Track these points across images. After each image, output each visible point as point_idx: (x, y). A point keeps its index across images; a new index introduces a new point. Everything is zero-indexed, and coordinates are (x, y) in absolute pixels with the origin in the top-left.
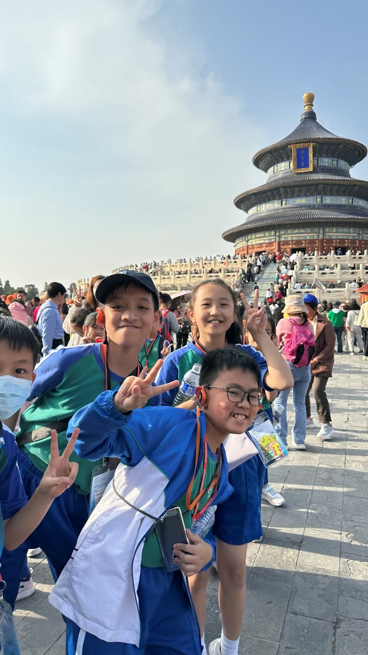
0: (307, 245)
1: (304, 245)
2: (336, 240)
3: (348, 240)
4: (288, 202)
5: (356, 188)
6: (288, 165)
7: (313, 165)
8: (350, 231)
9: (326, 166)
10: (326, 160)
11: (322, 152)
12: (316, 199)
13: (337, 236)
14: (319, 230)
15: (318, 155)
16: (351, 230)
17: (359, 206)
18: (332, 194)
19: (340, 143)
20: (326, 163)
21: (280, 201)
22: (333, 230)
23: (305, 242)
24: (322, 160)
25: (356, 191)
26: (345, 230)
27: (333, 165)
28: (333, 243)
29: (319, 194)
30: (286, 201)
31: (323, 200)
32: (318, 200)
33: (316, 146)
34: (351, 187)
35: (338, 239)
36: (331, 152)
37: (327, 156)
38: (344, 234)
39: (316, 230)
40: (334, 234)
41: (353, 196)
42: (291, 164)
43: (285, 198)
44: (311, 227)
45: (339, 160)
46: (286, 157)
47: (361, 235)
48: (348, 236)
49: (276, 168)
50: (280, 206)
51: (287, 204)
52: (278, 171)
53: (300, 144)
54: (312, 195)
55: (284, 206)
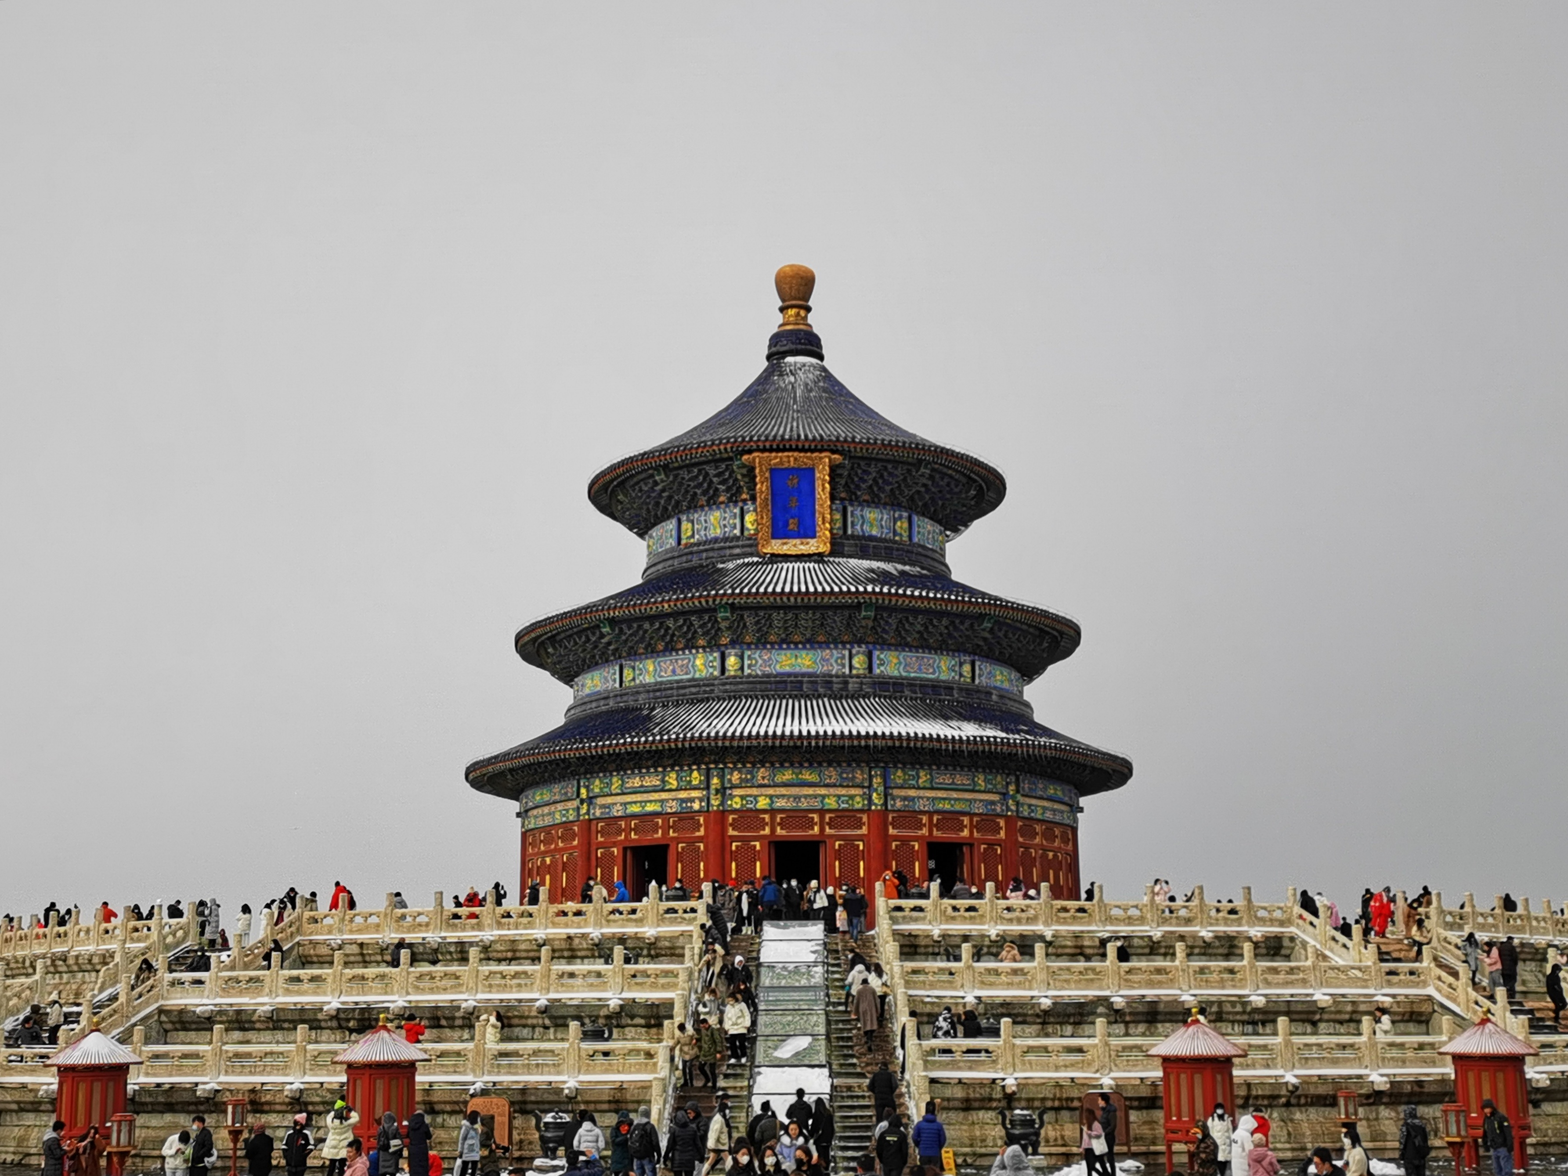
0: (828, 830)
1: (816, 829)
2: (930, 814)
3: (971, 815)
4: (747, 662)
5: (987, 625)
6: (738, 521)
7: (831, 531)
8: (975, 783)
9: (871, 538)
10: (872, 514)
11: (858, 487)
12: (851, 657)
13: (934, 799)
14: (871, 777)
15: (843, 495)
16: (981, 781)
17: (995, 688)
18: (901, 645)
19: (920, 461)
20: (872, 525)
21: (717, 654)
22: (919, 777)
23: (822, 818)
24: (858, 512)
25: (987, 635)
26: (961, 779)
27: (895, 533)
28: (920, 826)
29: (859, 642)
30: (742, 658)
31: (876, 662)
32: (856, 662)
33: (840, 466)
34: (967, 623)
35: (938, 812)
36: (888, 488)
37: (875, 502)
38: (955, 795)
39: (859, 775)
40: (921, 793)
41: (975, 654)
42: (749, 518)
43: (733, 643)
44: (840, 765)
45: (915, 518)
46: (728, 490)
47: (1013, 797)
48: (970, 801)
49: (686, 526)
50: (716, 673)
51: (742, 668)
52: (697, 537)
53: (786, 454)
54: (835, 642)
55: (732, 673)
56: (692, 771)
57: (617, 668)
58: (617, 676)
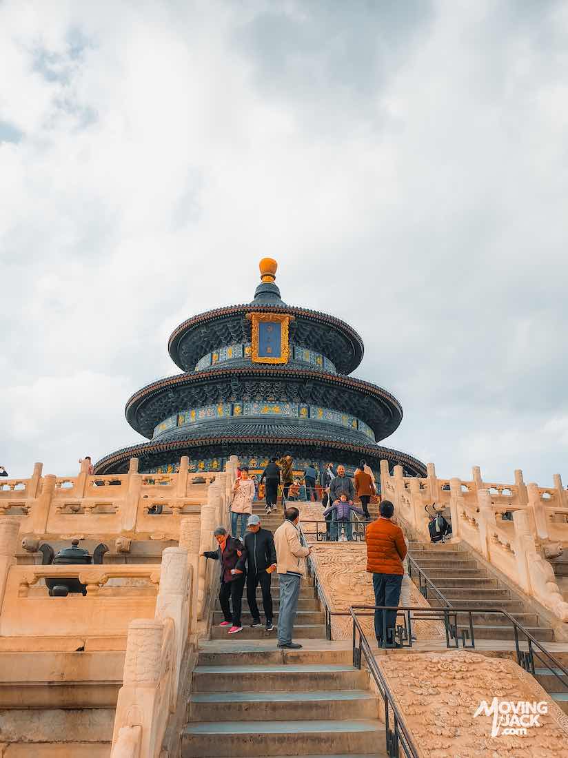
4: (245, 410)
5: (366, 400)
6: (241, 351)
9: (306, 362)
10: (306, 352)
11: (300, 337)
12: (299, 409)
15: (293, 342)
18: (325, 406)
20: (306, 356)
21: (229, 405)
24: (300, 350)
25: (364, 405)
29: (304, 402)
30: (243, 407)
31: (312, 412)
32: (302, 412)
33: (293, 323)
34: (357, 398)
36: (314, 341)
37: (308, 346)
41: (358, 417)
42: (246, 349)
43: (238, 400)
45: (326, 358)
46: (238, 336)
49: (215, 355)
50: (229, 415)
51: (242, 412)
52: (220, 359)
53: (268, 314)
54: (291, 401)
55: (237, 415)
56: (213, 462)
57: (175, 417)
58: (175, 421)
